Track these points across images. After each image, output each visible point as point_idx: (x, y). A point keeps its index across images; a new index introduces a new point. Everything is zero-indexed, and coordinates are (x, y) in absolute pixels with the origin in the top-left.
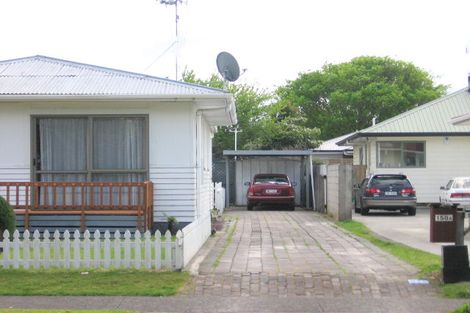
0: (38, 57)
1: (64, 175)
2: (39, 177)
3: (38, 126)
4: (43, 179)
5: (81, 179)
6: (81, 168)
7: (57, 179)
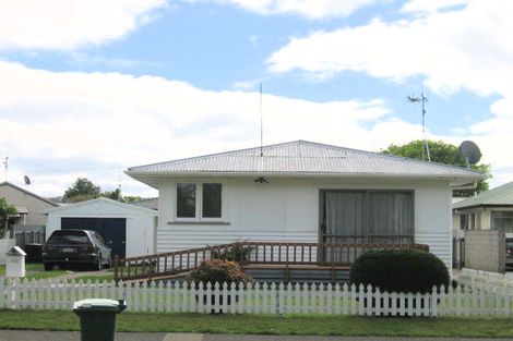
0: (300, 142)
1: (344, 237)
2: (325, 238)
3: (325, 199)
4: (328, 241)
5: (359, 241)
6: (359, 233)
7: (340, 241)
